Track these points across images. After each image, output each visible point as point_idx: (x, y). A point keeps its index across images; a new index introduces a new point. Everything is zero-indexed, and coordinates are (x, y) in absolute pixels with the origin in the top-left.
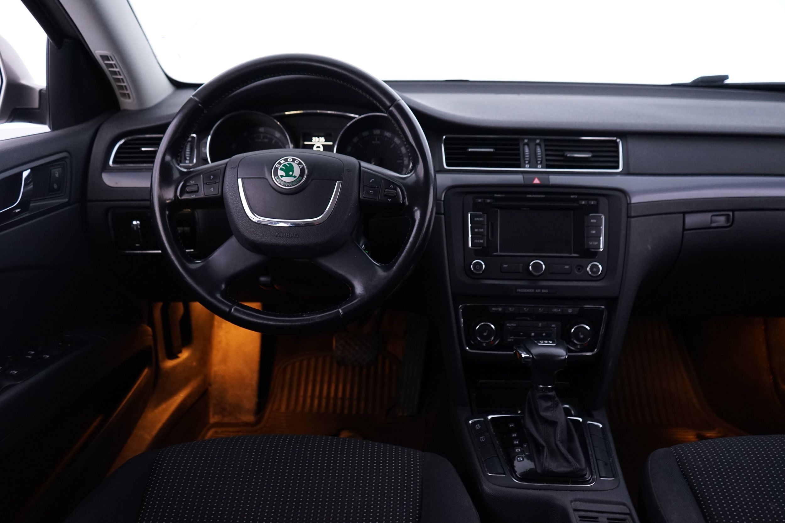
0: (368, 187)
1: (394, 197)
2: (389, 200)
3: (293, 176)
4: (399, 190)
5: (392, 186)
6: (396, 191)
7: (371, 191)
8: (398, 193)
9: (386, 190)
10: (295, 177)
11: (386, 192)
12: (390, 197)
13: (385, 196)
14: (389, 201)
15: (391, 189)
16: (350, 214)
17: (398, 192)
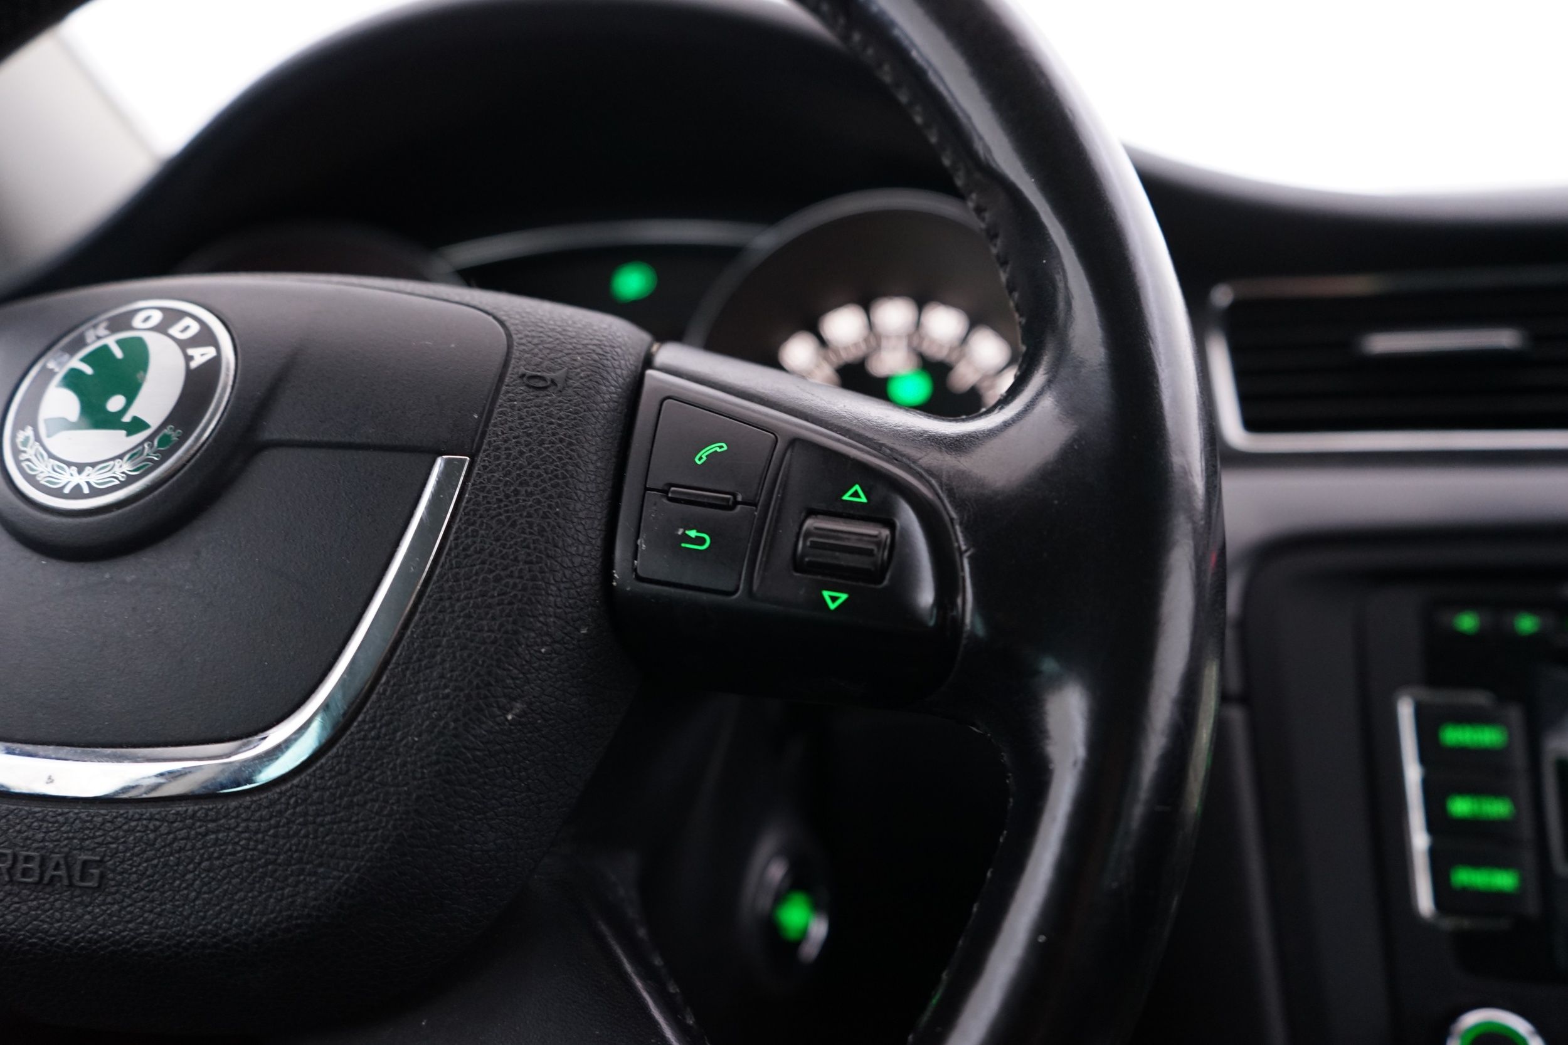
0: (671, 500)
1: (877, 574)
2: (834, 599)
3: (127, 419)
4: (908, 518)
5: (855, 495)
6: (885, 533)
7: (693, 533)
8: (897, 546)
9: (810, 523)
10: (137, 425)
11: (808, 534)
12: (837, 577)
13: (798, 564)
14: (832, 606)
15: (852, 513)
16: (518, 706)
17: (906, 535)
